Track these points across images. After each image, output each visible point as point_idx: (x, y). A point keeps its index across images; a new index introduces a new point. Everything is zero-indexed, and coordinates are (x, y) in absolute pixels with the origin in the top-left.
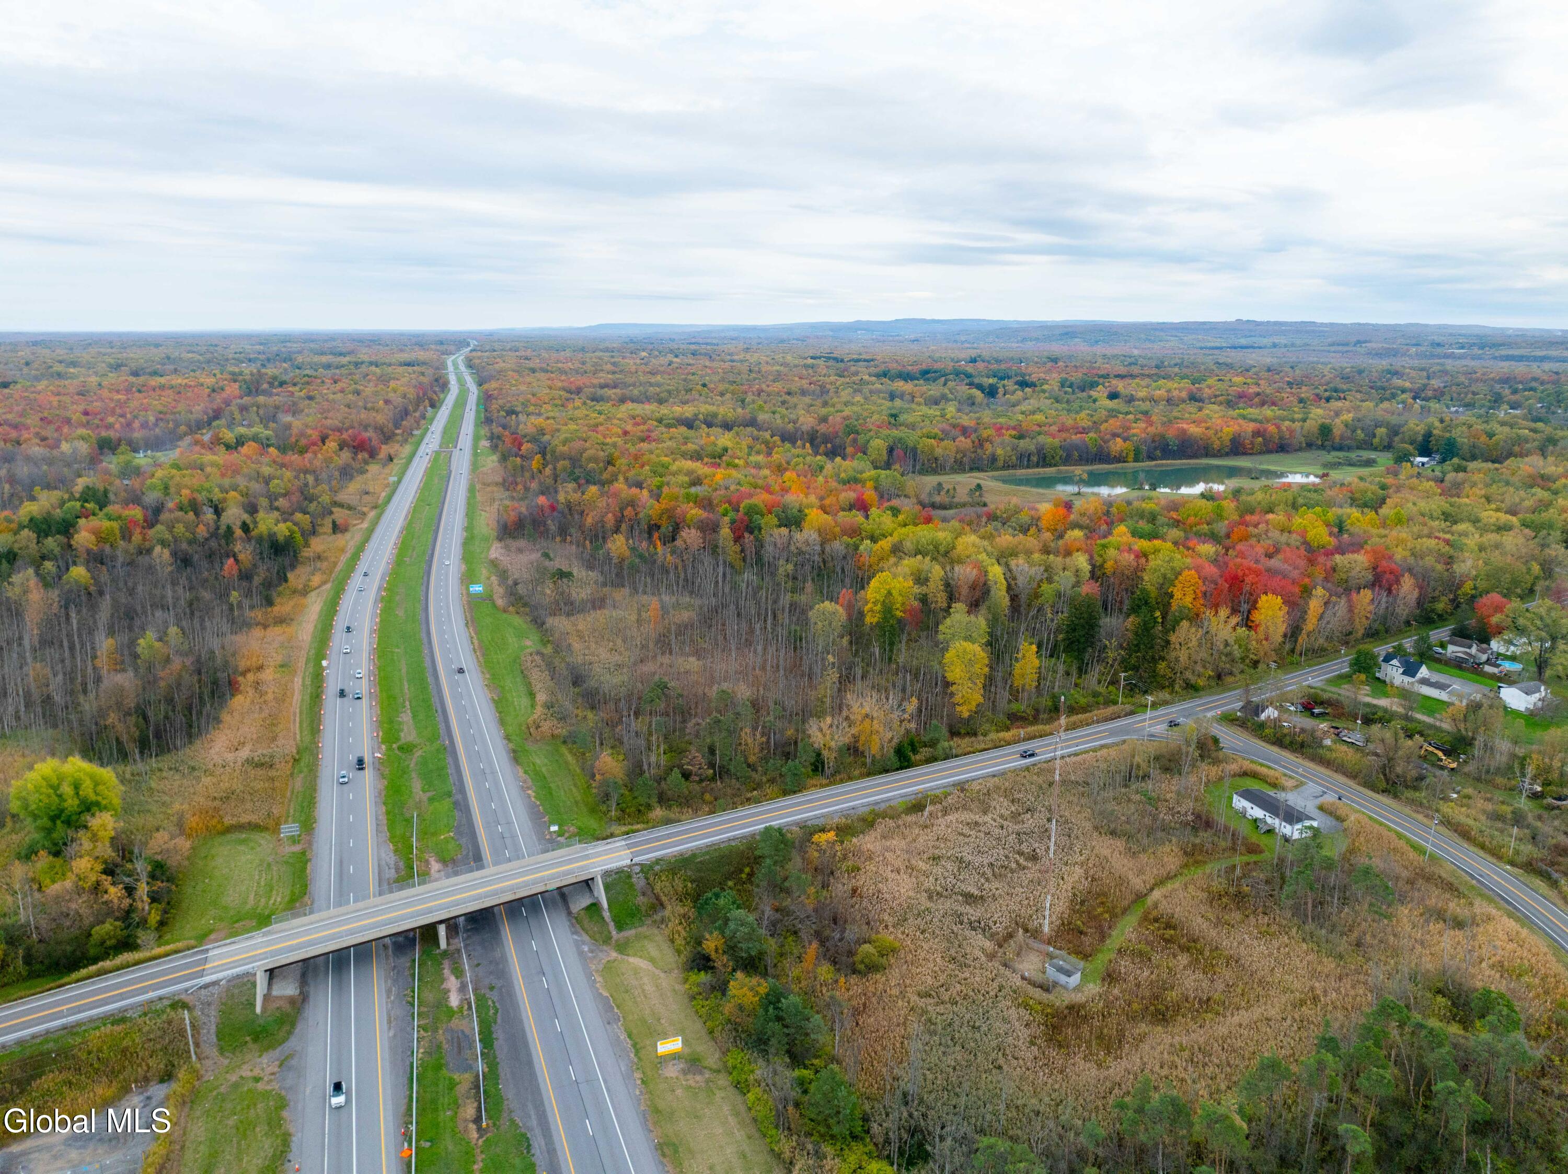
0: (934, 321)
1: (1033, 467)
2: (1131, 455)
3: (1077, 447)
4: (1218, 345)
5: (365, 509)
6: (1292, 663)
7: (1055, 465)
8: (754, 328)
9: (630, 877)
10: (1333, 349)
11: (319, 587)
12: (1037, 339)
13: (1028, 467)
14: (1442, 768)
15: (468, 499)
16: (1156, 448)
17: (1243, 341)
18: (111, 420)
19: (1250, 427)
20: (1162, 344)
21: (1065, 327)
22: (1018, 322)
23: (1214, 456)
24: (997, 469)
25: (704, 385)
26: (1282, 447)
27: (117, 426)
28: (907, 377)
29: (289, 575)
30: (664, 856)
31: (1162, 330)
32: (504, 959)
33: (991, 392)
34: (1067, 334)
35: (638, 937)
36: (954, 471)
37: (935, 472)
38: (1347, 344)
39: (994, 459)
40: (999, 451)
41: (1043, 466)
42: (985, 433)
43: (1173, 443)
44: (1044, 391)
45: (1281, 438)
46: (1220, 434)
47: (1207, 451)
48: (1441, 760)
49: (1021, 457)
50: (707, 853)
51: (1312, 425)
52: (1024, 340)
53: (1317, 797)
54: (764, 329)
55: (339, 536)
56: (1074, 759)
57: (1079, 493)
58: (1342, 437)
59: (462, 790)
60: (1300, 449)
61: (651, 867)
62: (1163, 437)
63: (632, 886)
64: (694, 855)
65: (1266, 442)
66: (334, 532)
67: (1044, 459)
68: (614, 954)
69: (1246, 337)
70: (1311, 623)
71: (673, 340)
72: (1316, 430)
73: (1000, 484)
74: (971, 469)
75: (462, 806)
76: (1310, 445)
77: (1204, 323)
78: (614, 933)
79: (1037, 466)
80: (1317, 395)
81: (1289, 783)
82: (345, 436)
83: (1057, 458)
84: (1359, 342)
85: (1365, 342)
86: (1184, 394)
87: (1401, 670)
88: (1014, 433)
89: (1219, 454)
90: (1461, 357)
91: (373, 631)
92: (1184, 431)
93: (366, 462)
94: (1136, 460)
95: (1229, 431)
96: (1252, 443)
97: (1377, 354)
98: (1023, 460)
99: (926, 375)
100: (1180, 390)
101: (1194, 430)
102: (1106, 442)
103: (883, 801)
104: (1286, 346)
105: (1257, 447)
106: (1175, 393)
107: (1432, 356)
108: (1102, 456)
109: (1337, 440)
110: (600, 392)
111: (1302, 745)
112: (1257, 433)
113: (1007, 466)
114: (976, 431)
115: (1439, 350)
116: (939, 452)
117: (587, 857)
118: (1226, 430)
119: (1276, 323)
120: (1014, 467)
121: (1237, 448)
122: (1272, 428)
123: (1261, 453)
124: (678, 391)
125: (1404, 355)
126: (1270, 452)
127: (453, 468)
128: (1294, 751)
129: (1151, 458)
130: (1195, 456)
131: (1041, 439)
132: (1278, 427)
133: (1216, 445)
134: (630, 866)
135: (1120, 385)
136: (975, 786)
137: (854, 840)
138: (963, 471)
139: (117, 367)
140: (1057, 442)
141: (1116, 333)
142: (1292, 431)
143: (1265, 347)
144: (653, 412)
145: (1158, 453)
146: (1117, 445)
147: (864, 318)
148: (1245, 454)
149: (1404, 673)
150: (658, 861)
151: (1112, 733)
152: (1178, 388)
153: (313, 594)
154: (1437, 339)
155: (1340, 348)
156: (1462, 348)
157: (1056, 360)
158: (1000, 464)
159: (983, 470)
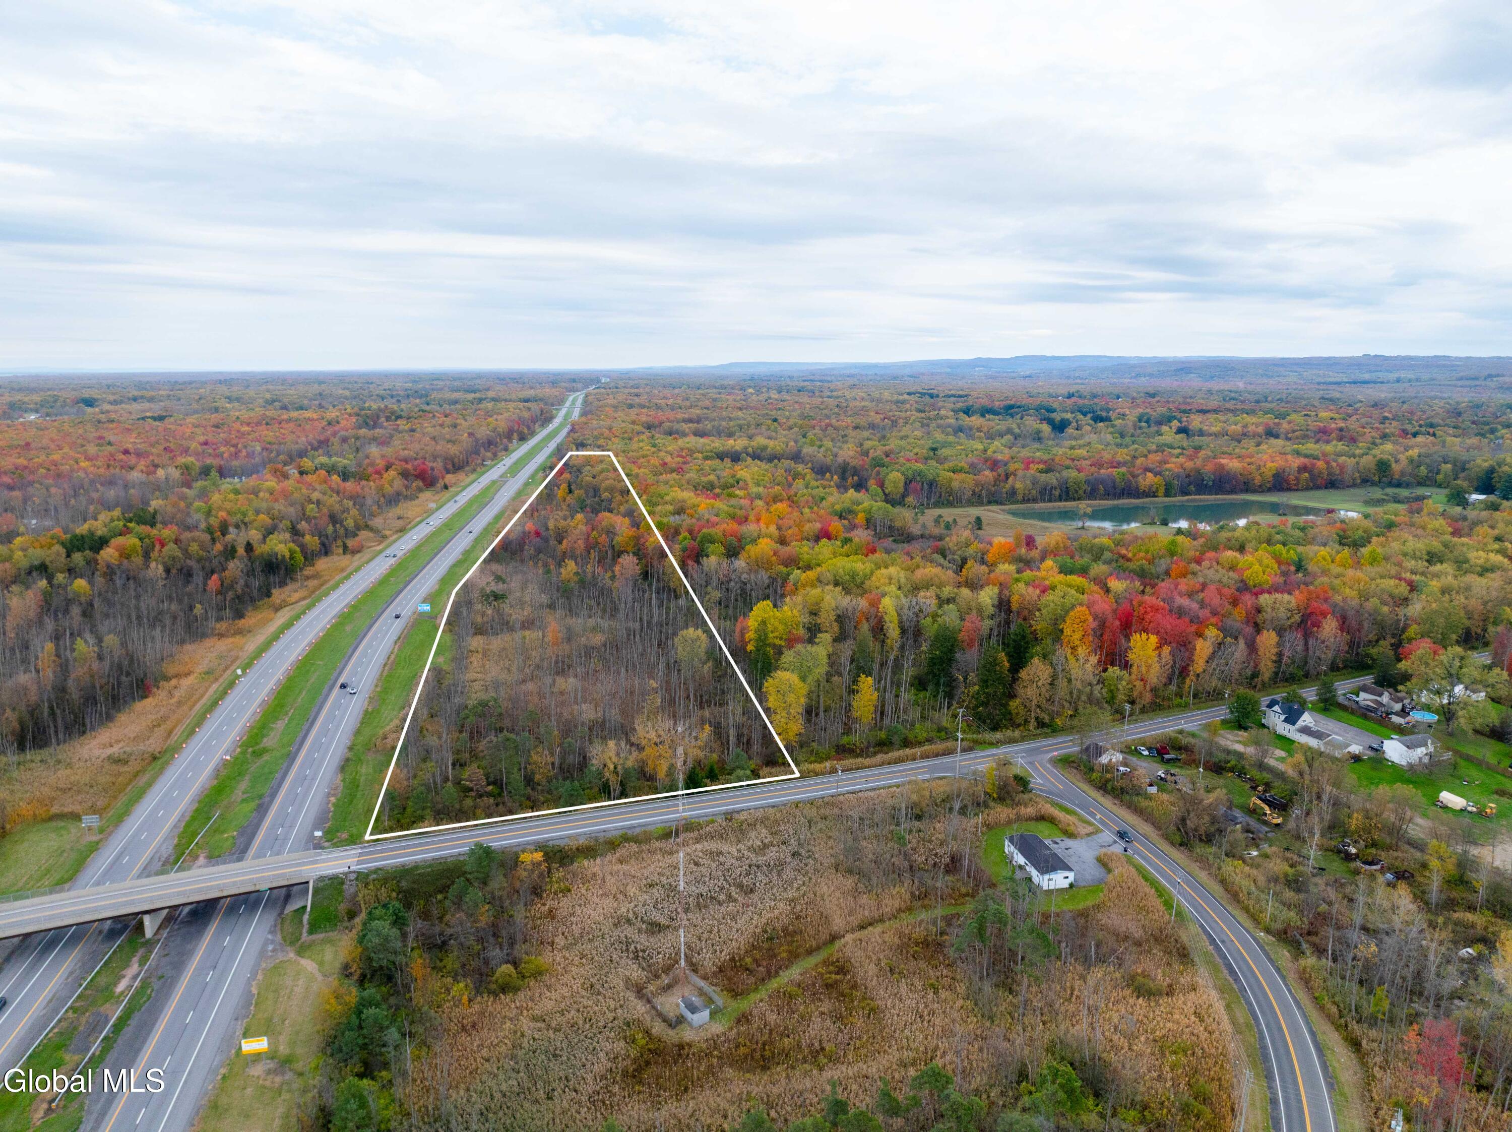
1: (1055, 501)
2: (1162, 490)
3: (1102, 481)
4: (1338, 380)
5: (387, 533)
6: (1179, 706)
7: (1079, 499)
9: (342, 883)
11: (296, 602)
12: (1151, 375)
13: (1050, 501)
14: (1266, 823)
15: (489, 524)
16: (1190, 484)
17: (1367, 376)
18: (223, 449)
19: (1295, 462)
20: (1280, 379)
23: (1255, 492)
24: (1017, 502)
25: (775, 420)
26: (1332, 484)
27: (226, 455)
28: (985, 412)
29: (274, 591)
30: (385, 866)
31: (1283, 365)
32: (191, 953)
33: (1060, 427)
34: (1182, 369)
35: (323, 942)
36: (970, 503)
37: (950, 504)
39: (1013, 492)
40: (1018, 485)
41: (1066, 500)
42: (1012, 467)
43: (1209, 479)
44: (1113, 426)
45: (1329, 474)
46: (1263, 469)
47: (1247, 486)
48: (1265, 814)
49: (1043, 490)
50: (430, 866)
51: (1368, 461)
52: (1138, 375)
53: (1102, 846)
55: (348, 557)
56: (872, 794)
57: (1083, 528)
58: (1403, 473)
59: (273, 795)
60: (1354, 485)
61: (367, 875)
62: (1198, 471)
63: (340, 892)
64: (416, 867)
65: (1313, 477)
66: (344, 553)
67: (1067, 493)
68: (292, 955)
69: (1370, 372)
70: (1199, 665)
71: (791, 377)
72: (1373, 466)
73: (1010, 517)
74: (990, 503)
75: (262, 810)
76: (1366, 481)
77: (1329, 358)
78: (305, 934)
79: (1060, 499)
80: (1403, 430)
81: (1083, 830)
82: (409, 466)
83: (1081, 492)
86: (1260, 429)
87: (1283, 717)
88: (1041, 466)
89: (1260, 490)
91: (309, 645)
92: (1222, 466)
93: (420, 490)
94: (1167, 494)
95: (1273, 466)
96: (1297, 479)
98: (1045, 494)
99: (1010, 410)
100: (1257, 425)
101: (1233, 465)
102: (1134, 476)
103: (640, 826)
104: (1410, 381)
105: (1303, 483)
106: (1250, 429)
108: (1129, 490)
109: (1396, 477)
110: (676, 426)
111: (1123, 791)
112: (1303, 469)
113: (1026, 500)
114: (1006, 464)
116: (955, 485)
117: (316, 862)
118: (1270, 465)
120: (1035, 500)
121: (1280, 483)
122: (1321, 464)
123: (1307, 489)
124: (749, 426)
126: (1318, 488)
127: (496, 497)
128: (1116, 797)
129: (1185, 493)
130: (1232, 491)
131: (1065, 473)
132: (1327, 463)
133: (1258, 480)
134: (346, 874)
135: (1196, 422)
136: (742, 817)
137: (586, 863)
138: (981, 504)
139: (271, 402)
140: (1082, 476)
141: (1232, 369)
142: (1342, 467)
143: (1388, 382)
144: (705, 445)
145: (1192, 488)
146: (1148, 480)
147: (984, 355)
148: (1289, 489)
149: (1286, 720)
150: (377, 870)
151: (932, 769)
152: (1255, 423)
153: (287, 608)
155: (1468, 382)
157: (1153, 395)
158: (1020, 497)
159: (1001, 504)
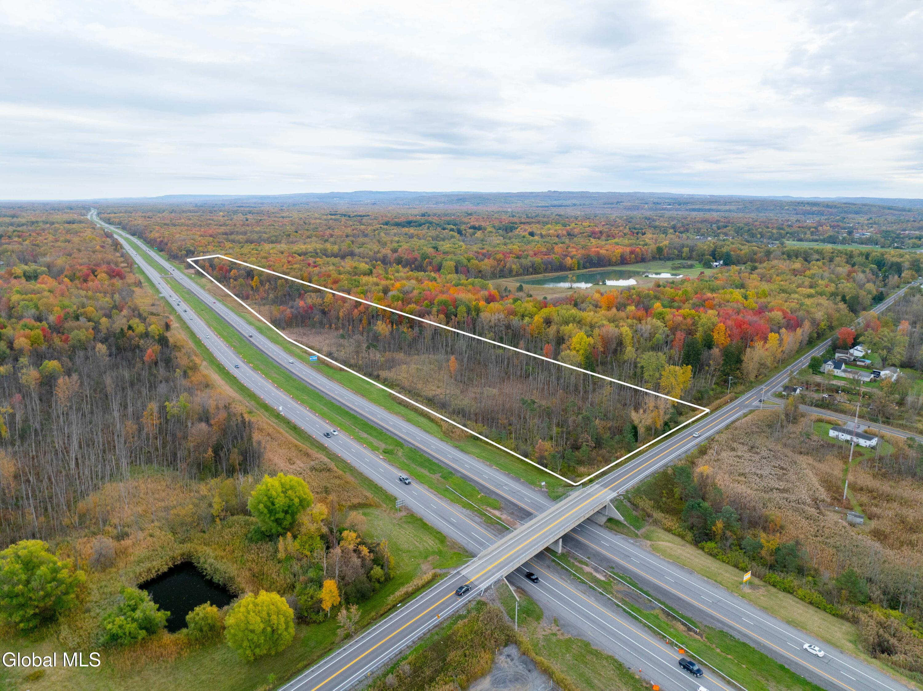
0: (377, 192)
1: (530, 274)
2: (576, 266)
3: (550, 263)
5: (166, 315)
7: (541, 273)
8: (268, 197)
10: (606, 206)
12: (444, 203)
13: (527, 275)
16: (586, 262)
17: (556, 203)
19: (628, 249)
21: (458, 195)
22: (427, 193)
23: (613, 265)
24: (513, 276)
26: (643, 259)
31: (510, 197)
36: (491, 278)
38: (612, 204)
39: (511, 271)
40: (514, 266)
41: (535, 274)
42: (498, 256)
43: (594, 259)
44: (490, 232)
45: (642, 255)
46: (614, 253)
47: (610, 263)
49: (523, 269)
51: (654, 247)
54: (275, 197)
55: (172, 332)
58: (668, 254)
60: (650, 260)
65: (636, 256)
67: (535, 269)
70: (784, 346)
72: (656, 250)
74: (500, 277)
76: (654, 258)
77: (532, 193)
79: (532, 274)
83: (542, 269)
84: (618, 202)
85: (621, 202)
86: (565, 232)
87: (833, 367)
88: (513, 256)
89: (616, 264)
90: (670, 210)
94: (578, 269)
95: (619, 251)
96: (630, 258)
97: (629, 209)
98: (525, 270)
99: (411, 224)
100: (562, 230)
101: (602, 251)
102: (563, 259)
105: (633, 260)
106: (560, 232)
107: (656, 209)
108: (562, 267)
109: (665, 255)
111: (828, 405)
112: (632, 252)
113: (517, 275)
114: (491, 255)
115: (659, 206)
116: (482, 267)
118: (617, 251)
119: (569, 193)
120: (523, 274)
121: (623, 261)
122: (637, 250)
123: (634, 263)
125: (642, 209)
126: (637, 262)
128: (824, 408)
129: (585, 268)
130: (606, 266)
131: (531, 258)
132: (640, 249)
133: (614, 259)
135: (528, 228)
138: (496, 278)
140: (541, 260)
141: (488, 199)
142: (646, 251)
145: (588, 265)
146: (568, 261)
148: (627, 263)
149: (835, 368)
151: (740, 407)
152: (560, 229)
154: (656, 200)
155: (609, 206)
156: (670, 205)
157: (471, 214)
158: (514, 273)
159: (506, 277)
